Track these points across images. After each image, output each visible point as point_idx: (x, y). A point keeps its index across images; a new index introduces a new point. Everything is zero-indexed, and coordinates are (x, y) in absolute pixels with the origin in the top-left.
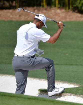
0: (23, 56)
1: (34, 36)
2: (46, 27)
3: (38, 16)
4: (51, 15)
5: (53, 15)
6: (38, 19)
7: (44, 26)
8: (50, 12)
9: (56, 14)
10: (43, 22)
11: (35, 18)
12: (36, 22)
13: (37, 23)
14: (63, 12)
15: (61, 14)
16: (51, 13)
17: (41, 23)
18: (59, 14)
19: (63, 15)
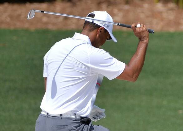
0: (61, 115)
1: (85, 65)
2: (116, 41)
3: (92, 16)
4: (142, 16)
5: (147, 17)
6: (93, 23)
7: (110, 38)
8: (139, 10)
9: (155, 14)
10: (106, 31)
11: (87, 23)
12: (90, 31)
13: (93, 33)
14: (172, 9)
15: (165, 15)
16: (143, 12)
17: (100, 32)
18: (161, 13)
19: (171, 16)
